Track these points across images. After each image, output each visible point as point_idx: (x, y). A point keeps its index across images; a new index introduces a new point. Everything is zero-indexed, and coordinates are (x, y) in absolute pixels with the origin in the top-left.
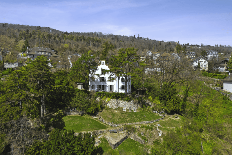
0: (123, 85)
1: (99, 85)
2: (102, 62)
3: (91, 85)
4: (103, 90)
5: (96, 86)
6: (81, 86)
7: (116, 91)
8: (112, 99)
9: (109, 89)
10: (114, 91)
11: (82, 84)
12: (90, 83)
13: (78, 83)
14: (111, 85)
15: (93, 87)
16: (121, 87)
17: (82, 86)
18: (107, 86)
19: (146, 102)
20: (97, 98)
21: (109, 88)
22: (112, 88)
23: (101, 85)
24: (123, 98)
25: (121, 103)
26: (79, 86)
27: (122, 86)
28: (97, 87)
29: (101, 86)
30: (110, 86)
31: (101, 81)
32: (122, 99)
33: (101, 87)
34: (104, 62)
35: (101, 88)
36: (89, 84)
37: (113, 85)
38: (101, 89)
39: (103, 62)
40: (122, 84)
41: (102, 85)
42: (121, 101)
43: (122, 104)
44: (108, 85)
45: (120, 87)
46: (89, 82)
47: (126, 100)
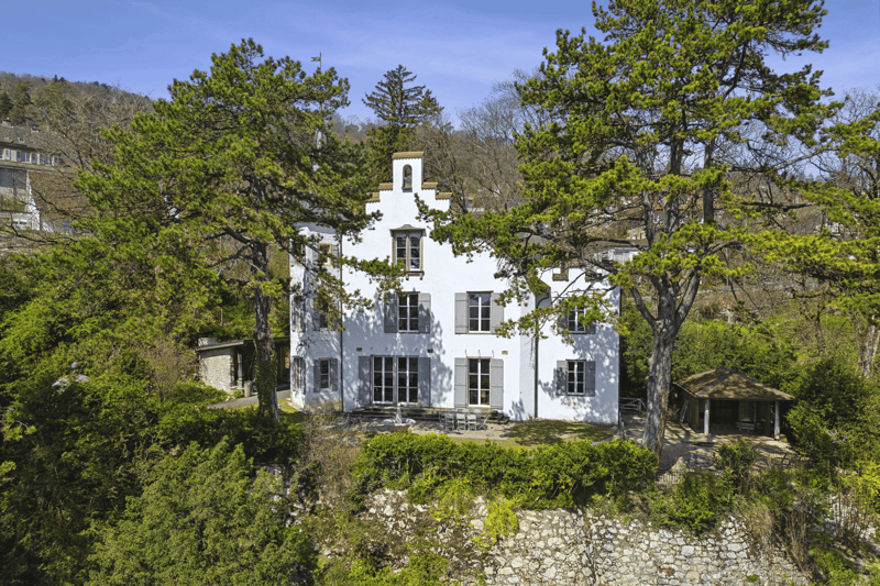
0: (576, 357)
1: (378, 360)
2: (398, 166)
3: (309, 361)
4: (414, 397)
5: (350, 366)
6: (225, 362)
7: (519, 408)
8: (531, 515)
9: (465, 390)
10: (507, 409)
11: (235, 351)
12: (304, 343)
13: (204, 342)
14: (474, 355)
15: (325, 372)
16: (558, 372)
17: (235, 365)
18: (443, 370)
19: (820, 511)
20: (380, 499)
21: (465, 380)
22: (485, 385)
23: (389, 360)
24: (636, 498)
25: (626, 542)
26: (210, 361)
27: (571, 364)
28: (361, 376)
29: (396, 365)
30: (473, 363)
31: (389, 328)
32: (626, 508)
33: (395, 374)
34: (417, 165)
35: (396, 382)
36: (293, 352)
37: (498, 356)
38: (396, 393)
39: (407, 171)
40: (568, 353)
41: (402, 361)
42: (621, 527)
43: (635, 559)
44: (448, 361)
45: (547, 376)
46: (295, 337)
47: (674, 522)
